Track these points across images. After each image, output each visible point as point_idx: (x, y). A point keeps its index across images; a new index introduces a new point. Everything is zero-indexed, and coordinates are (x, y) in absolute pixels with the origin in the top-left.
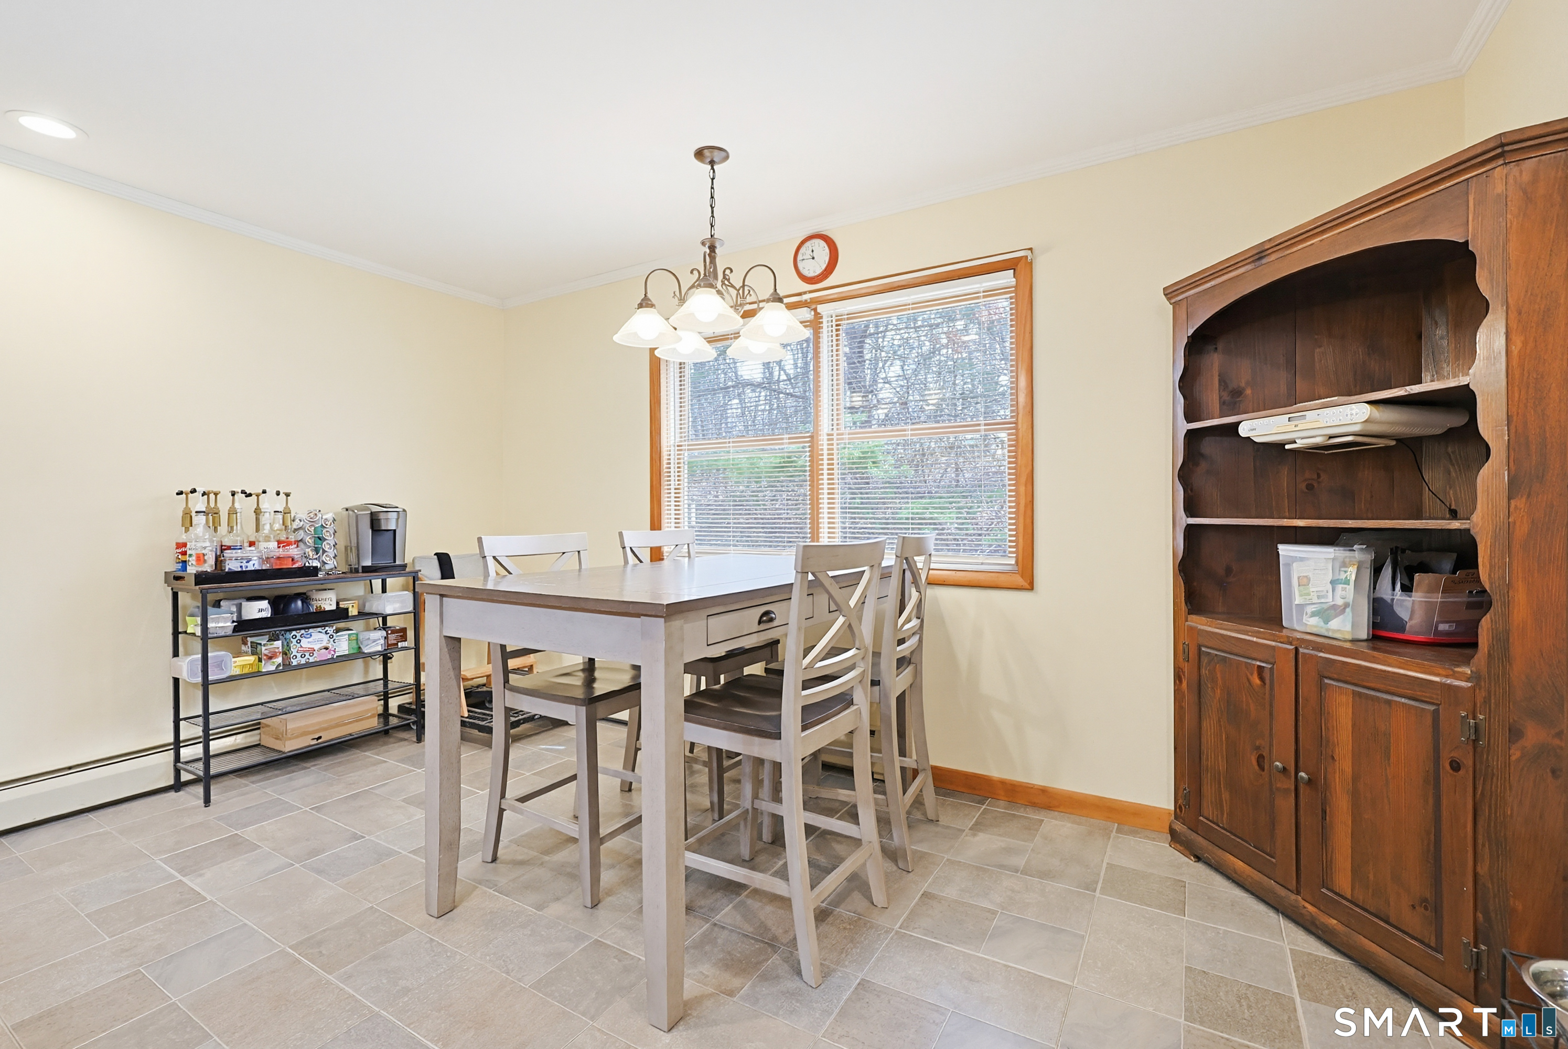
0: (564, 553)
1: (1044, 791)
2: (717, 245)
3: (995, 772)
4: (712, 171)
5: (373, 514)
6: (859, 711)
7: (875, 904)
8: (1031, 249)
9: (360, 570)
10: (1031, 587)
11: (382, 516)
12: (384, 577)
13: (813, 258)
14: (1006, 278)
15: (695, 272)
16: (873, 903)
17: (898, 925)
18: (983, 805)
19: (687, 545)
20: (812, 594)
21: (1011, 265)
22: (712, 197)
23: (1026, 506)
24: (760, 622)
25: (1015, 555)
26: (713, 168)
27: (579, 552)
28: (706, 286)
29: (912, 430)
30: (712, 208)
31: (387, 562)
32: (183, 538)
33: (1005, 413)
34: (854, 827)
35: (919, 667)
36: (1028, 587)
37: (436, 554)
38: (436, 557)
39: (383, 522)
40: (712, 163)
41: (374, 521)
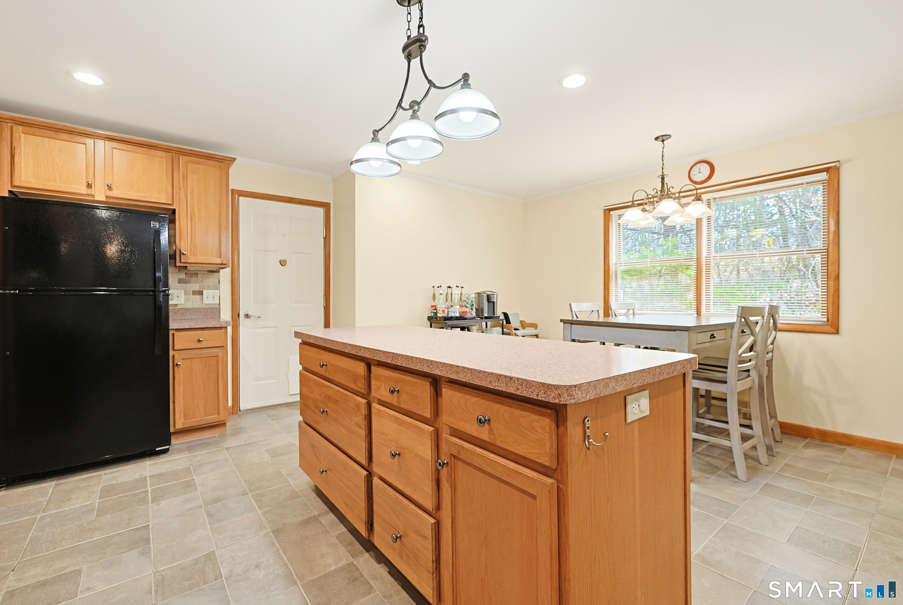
0: (593, 311)
1: (845, 436)
2: (665, 176)
3: (813, 424)
4: (663, 145)
5: (488, 295)
6: (753, 380)
7: (761, 463)
8: (839, 161)
9: (484, 318)
10: (837, 332)
11: (492, 296)
12: (486, 321)
13: (700, 172)
14: (823, 176)
15: (655, 190)
16: (761, 464)
17: (777, 470)
18: (806, 439)
19: (632, 310)
20: (725, 329)
21: (827, 170)
22: (663, 156)
23: (834, 292)
24: (711, 338)
25: (826, 316)
26: (663, 143)
27: (598, 311)
28: (668, 198)
29: (759, 254)
30: (663, 161)
31: (491, 315)
32: (433, 304)
33: (819, 244)
34: (728, 442)
35: (771, 368)
36: (835, 332)
37: (502, 313)
38: (503, 314)
39: (492, 298)
40: (663, 141)
41: (489, 298)
